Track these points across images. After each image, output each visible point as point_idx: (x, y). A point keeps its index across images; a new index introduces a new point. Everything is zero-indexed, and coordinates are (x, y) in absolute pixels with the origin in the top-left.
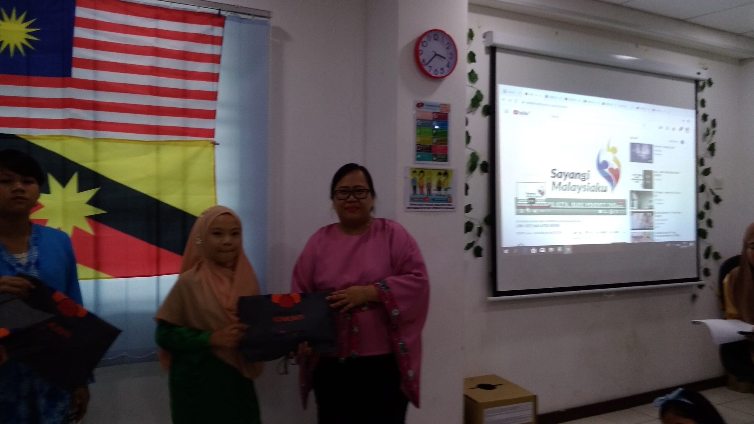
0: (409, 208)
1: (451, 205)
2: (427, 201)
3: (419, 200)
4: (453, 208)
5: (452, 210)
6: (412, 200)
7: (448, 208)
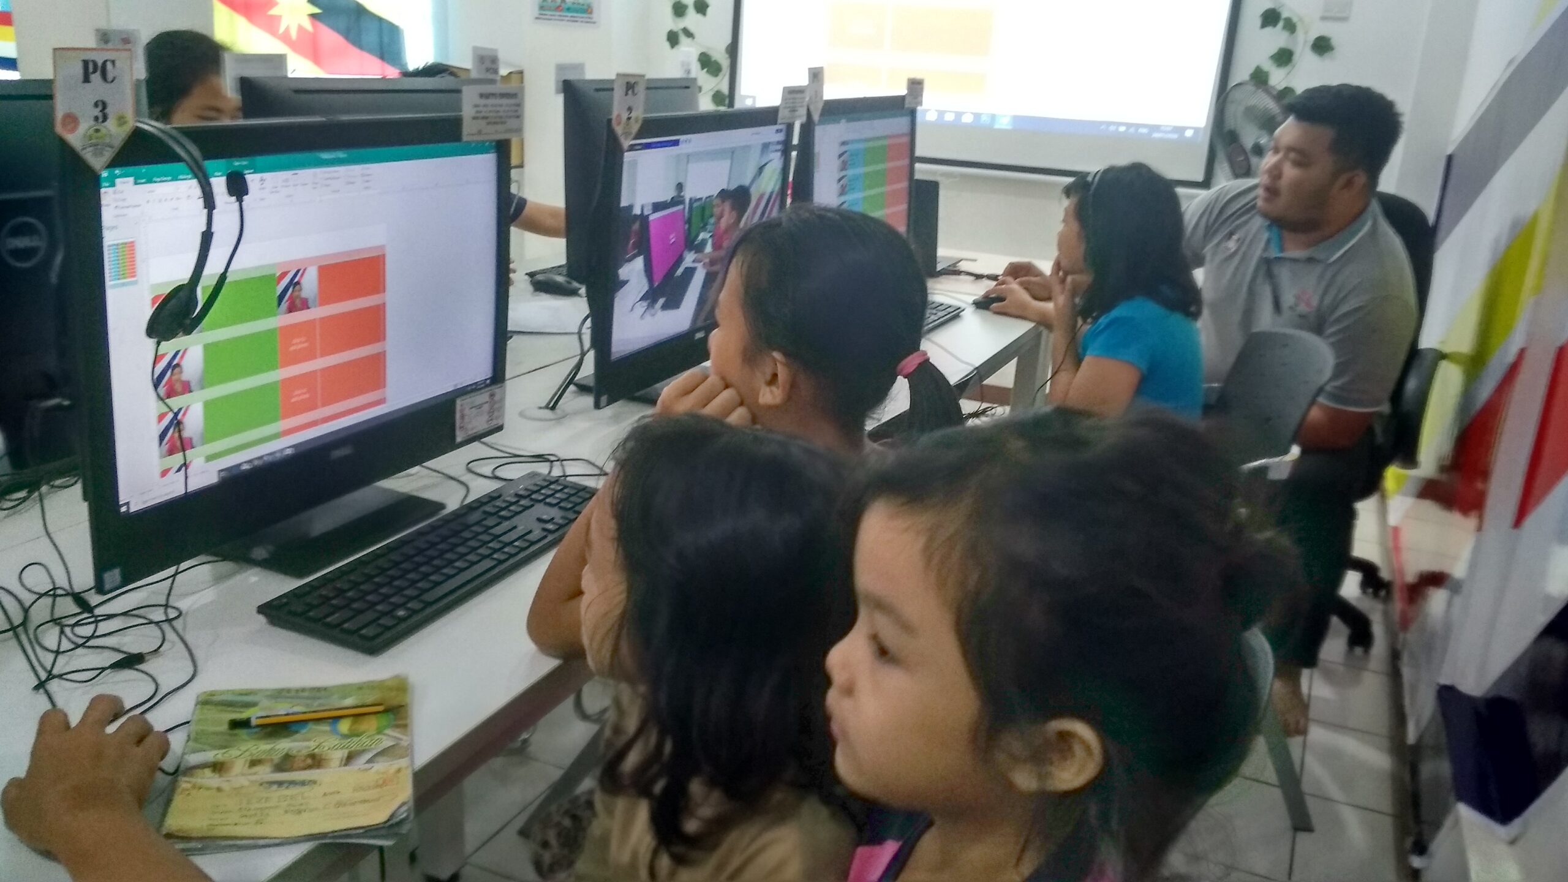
0: (537, 18)
1: (589, 18)
2: (561, 11)
3: (550, 9)
4: (594, 23)
5: (592, 25)
6: (542, 8)
7: (587, 22)
